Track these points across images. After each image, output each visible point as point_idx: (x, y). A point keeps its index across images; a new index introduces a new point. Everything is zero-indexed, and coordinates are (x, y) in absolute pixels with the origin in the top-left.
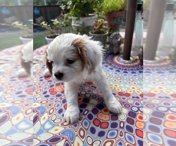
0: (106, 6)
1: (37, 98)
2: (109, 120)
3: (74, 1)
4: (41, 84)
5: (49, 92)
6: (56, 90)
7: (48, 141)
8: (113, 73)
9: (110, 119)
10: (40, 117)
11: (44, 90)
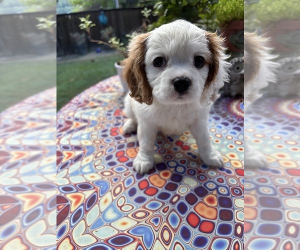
0: (222, 10)
1: (95, 166)
2: (215, 219)
3: (165, 2)
4: (103, 143)
5: (117, 156)
6: (127, 155)
7: (109, 241)
8: (229, 133)
9: (218, 218)
10: (99, 199)
11: (108, 153)
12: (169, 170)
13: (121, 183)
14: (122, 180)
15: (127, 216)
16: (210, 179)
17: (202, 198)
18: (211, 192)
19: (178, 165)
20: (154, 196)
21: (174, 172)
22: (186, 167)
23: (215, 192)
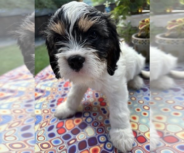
5: (58, 101)
6: (64, 101)
8: (143, 98)
12: (82, 118)
13: (49, 120)
14: (50, 118)
15: (38, 144)
16: (106, 133)
17: (89, 147)
18: (99, 144)
19: (90, 116)
20: (61, 135)
21: (84, 121)
22: (94, 119)
23: (102, 145)
